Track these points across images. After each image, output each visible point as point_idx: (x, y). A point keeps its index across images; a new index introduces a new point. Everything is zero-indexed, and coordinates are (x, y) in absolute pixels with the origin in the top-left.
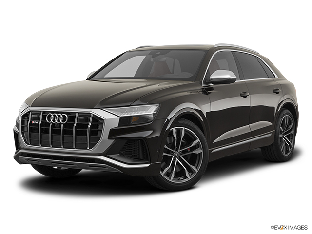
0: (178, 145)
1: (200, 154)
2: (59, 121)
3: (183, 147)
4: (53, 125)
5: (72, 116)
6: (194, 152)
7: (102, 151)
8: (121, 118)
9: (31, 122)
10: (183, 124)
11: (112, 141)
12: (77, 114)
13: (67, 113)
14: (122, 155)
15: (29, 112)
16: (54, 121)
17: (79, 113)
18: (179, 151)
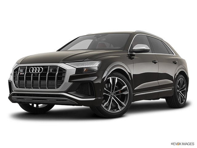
0: (113, 89)
1: (127, 95)
2: (37, 71)
3: (116, 90)
4: (34, 74)
5: (45, 68)
6: (123, 93)
7: (65, 90)
8: (77, 69)
9: (20, 73)
10: (116, 75)
11: (71, 83)
12: (49, 67)
13: (43, 67)
14: (77, 93)
15: (18, 67)
16: (34, 72)
17: (50, 66)
18: (114, 92)
